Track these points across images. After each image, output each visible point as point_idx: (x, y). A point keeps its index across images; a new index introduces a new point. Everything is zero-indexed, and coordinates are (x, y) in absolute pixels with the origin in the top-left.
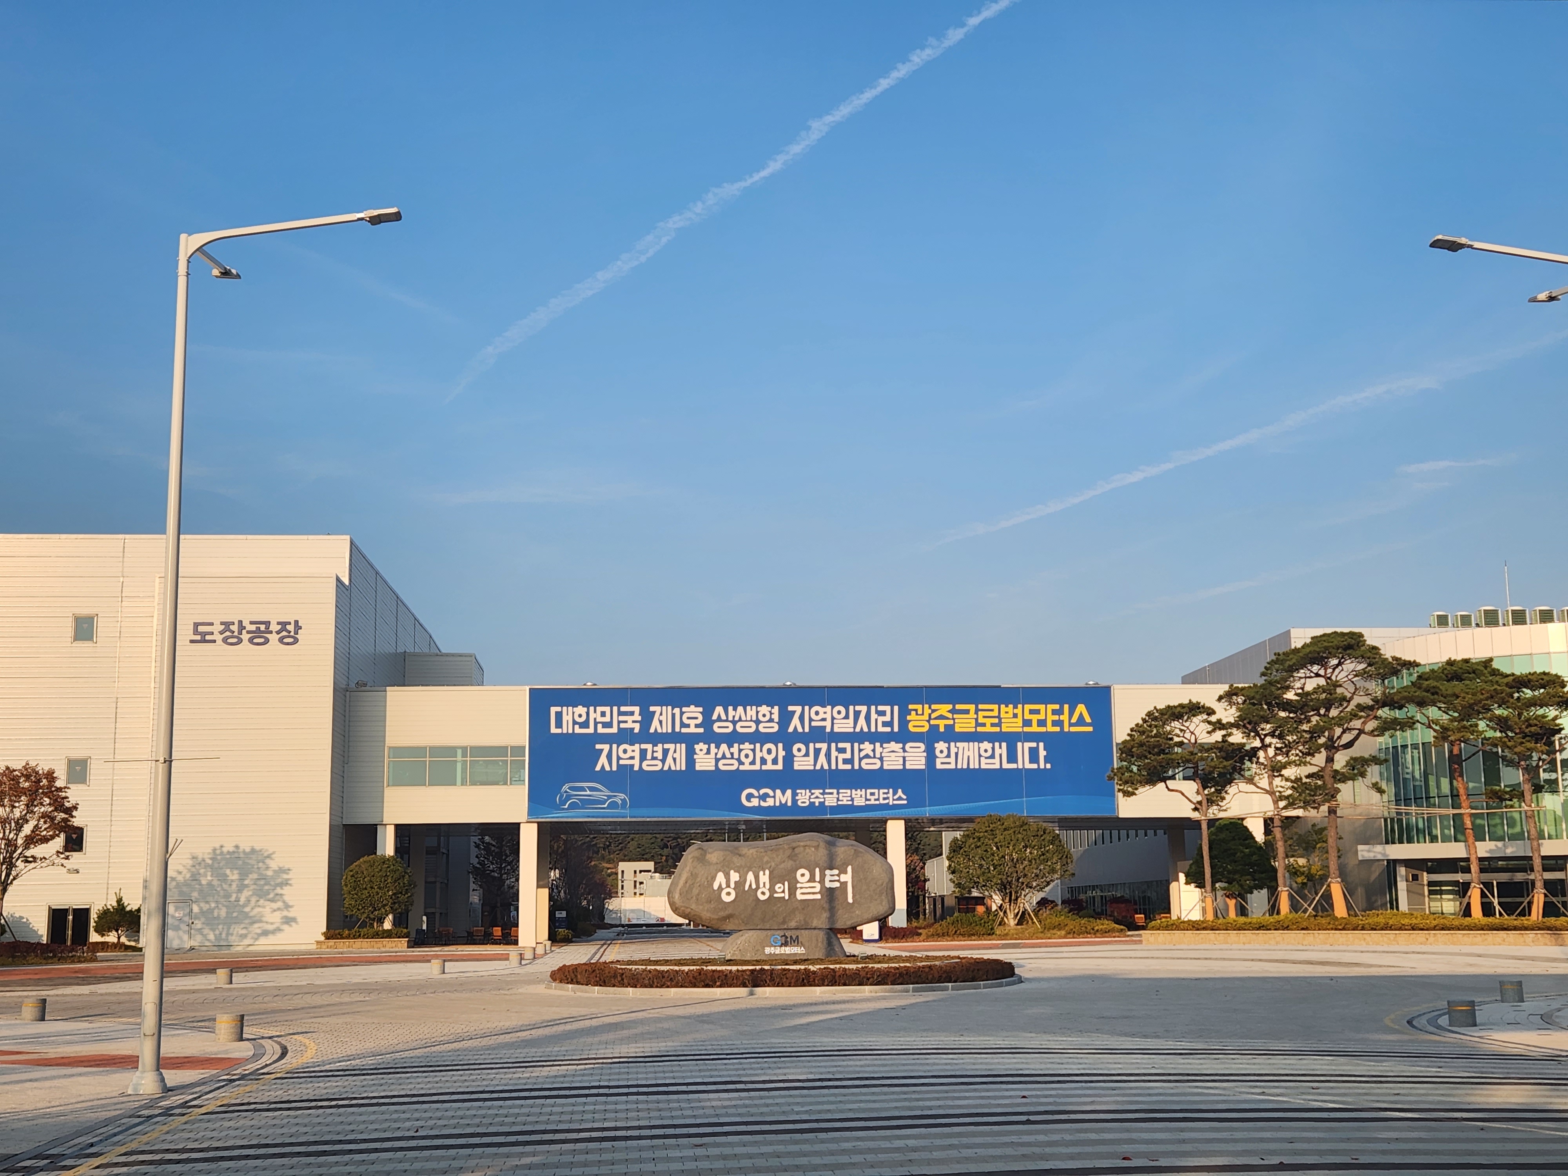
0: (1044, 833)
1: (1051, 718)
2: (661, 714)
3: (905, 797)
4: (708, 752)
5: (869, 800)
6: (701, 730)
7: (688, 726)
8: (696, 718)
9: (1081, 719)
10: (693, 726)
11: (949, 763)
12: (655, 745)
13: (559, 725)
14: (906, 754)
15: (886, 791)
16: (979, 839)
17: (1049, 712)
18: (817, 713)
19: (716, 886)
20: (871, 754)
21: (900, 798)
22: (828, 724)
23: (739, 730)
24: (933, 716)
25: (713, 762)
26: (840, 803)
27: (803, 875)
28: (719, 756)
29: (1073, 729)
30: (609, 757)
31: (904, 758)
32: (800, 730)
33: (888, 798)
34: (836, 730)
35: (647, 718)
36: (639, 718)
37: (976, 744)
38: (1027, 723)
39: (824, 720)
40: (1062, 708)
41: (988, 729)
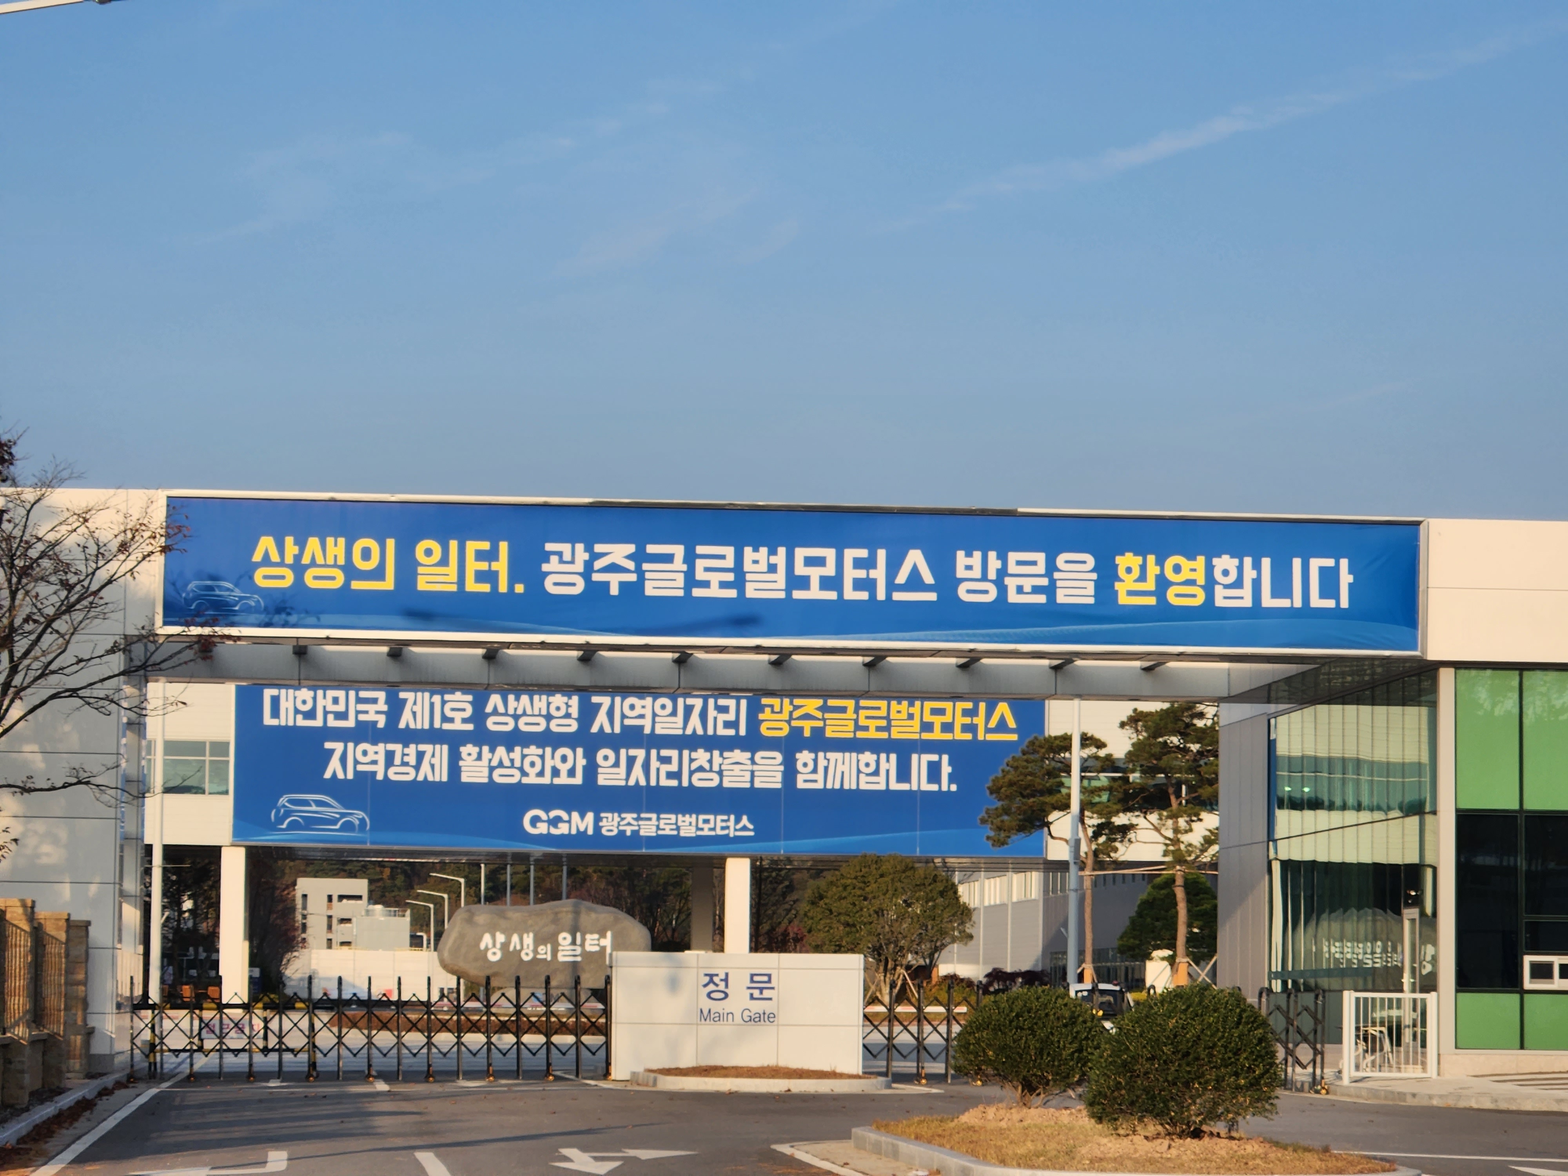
0: (935, 881)
1: (960, 720)
2: (415, 703)
3: (751, 827)
4: (479, 757)
5: (702, 829)
6: (470, 727)
7: (451, 720)
8: (464, 710)
9: (1002, 722)
10: (458, 721)
11: (816, 781)
12: (406, 745)
13: (275, 713)
14: (755, 768)
15: (725, 817)
16: (845, 887)
17: (959, 712)
18: (632, 707)
19: (482, 946)
20: (707, 766)
21: (745, 828)
22: (647, 724)
23: (523, 728)
24: (796, 714)
25: (486, 772)
26: (660, 832)
27: (565, 939)
28: (495, 763)
29: (991, 737)
30: (343, 760)
31: (752, 772)
32: (608, 730)
33: (728, 828)
34: (659, 731)
35: (396, 708)
36: (385, 708)
37: (854, 755)
38: (927, 727)
39: (642, 716)
40: (976, 707)
41: (872, 734)
